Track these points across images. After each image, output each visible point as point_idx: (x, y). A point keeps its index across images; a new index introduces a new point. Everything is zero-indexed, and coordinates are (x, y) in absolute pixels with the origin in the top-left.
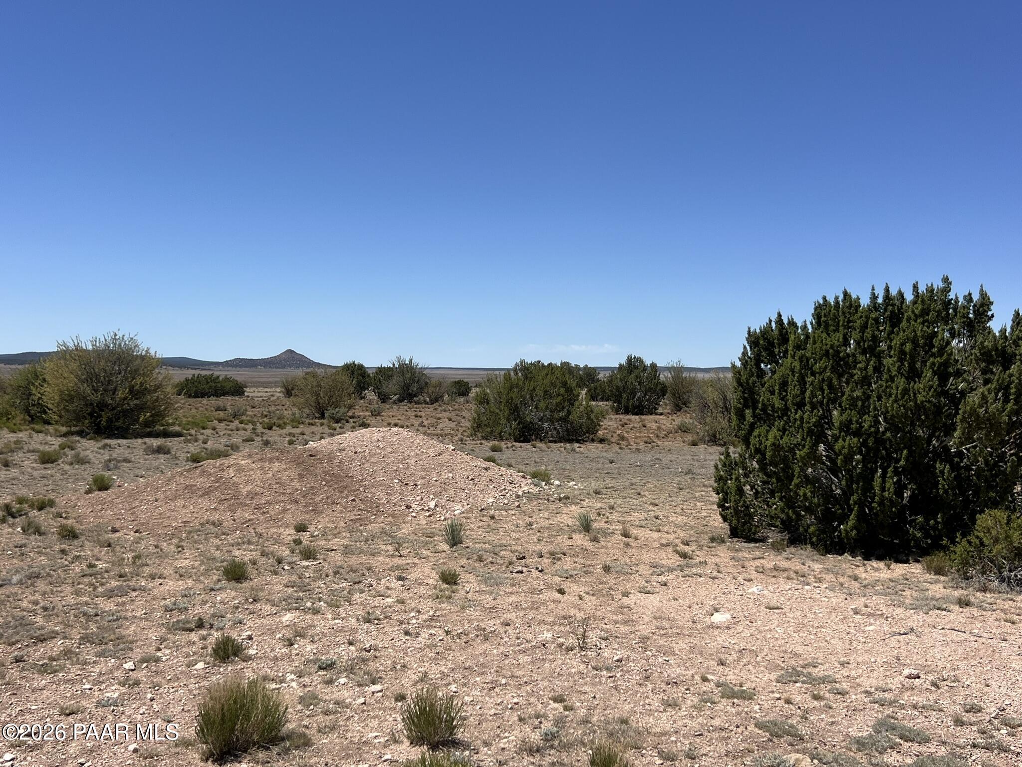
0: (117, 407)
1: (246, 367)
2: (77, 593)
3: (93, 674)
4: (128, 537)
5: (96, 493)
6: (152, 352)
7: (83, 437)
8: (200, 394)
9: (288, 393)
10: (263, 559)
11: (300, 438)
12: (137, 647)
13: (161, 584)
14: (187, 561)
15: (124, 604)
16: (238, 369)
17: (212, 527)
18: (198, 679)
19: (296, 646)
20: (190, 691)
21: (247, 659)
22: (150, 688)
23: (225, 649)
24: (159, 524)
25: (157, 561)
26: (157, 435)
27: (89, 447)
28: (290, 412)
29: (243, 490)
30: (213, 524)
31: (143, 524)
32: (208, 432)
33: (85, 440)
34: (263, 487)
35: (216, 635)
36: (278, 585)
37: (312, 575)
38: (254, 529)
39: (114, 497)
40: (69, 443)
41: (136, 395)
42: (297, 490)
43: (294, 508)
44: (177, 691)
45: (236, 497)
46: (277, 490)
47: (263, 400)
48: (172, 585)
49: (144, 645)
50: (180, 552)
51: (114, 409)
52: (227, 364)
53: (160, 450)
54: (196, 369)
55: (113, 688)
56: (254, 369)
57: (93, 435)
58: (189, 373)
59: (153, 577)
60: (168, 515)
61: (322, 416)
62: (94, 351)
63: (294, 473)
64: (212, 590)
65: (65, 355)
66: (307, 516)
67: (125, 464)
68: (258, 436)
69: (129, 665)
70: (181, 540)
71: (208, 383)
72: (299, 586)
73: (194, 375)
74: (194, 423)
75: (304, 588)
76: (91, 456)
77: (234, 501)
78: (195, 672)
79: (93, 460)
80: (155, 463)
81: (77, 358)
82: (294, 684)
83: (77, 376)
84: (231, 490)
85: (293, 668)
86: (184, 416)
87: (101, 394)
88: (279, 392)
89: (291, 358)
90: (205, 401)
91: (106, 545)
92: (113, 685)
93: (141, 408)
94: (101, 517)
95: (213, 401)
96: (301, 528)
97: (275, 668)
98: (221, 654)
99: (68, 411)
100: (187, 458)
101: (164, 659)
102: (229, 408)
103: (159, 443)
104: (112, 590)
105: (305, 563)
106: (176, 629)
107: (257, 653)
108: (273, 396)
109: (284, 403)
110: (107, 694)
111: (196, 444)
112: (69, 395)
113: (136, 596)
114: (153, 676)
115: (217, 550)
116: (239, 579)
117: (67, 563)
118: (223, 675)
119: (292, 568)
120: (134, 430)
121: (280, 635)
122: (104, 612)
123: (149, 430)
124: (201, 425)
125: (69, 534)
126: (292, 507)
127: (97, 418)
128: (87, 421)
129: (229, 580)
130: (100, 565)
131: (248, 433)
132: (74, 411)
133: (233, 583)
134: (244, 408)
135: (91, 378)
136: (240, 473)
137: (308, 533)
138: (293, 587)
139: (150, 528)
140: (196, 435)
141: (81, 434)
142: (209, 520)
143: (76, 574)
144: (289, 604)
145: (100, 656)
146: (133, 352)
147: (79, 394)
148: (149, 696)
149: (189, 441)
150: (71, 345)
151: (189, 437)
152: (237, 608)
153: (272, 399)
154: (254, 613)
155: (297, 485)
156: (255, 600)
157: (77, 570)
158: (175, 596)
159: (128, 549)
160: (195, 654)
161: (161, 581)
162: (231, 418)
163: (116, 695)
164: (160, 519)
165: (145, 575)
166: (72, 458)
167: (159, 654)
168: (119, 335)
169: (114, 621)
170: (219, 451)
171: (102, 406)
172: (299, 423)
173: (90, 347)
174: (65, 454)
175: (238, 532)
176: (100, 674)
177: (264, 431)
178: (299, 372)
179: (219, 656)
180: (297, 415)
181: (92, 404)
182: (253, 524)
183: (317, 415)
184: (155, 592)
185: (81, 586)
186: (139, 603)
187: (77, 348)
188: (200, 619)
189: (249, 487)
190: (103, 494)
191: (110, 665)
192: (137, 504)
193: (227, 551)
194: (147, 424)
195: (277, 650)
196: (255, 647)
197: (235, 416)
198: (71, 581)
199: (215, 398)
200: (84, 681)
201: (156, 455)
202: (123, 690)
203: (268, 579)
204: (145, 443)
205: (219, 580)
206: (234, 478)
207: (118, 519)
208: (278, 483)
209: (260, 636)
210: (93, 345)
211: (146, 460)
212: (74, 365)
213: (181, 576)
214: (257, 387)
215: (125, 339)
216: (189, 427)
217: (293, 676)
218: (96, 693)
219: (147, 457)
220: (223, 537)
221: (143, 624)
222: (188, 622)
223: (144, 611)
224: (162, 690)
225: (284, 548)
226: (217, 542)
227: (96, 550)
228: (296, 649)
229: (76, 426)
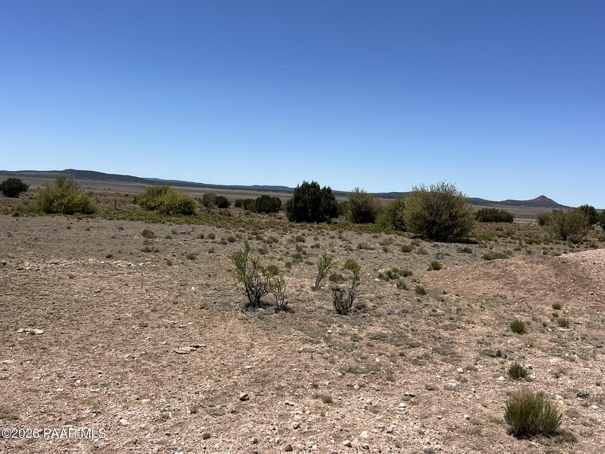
0: (441, 224)
1: (513, 205)
2: (428, 324)
3: (440, 370)
4: (452, 298)
5: (433, 271)
6: (463, 194)
7: (423, 240)
8: (486, 220)
9: (542, 222)
10: (534, 322)
11: (551, 251)
12: (464, 360)
13: (473, 327)
14: (487, 316)
15: (454, 335)
16: (509, 206)
17: (500, 299)
18: (500, 386)
19: (561, 379)
20: (497, 392)
21: (530, 380)
22: (473, 385)
23: (516, 371)
24: (469, 293)
25: (470, 313)
26: (463, 242)
27: (426, 245)
28: (544, 235)
29: (520, 279)
30: (501, 297)
31: (460, 292)
32: (492, 242)
33: (424, 241)
34: (532, 279)
35: (510, 363)
36: (545, 339)
37: (567, 337)
38: (526, 303)
39: (444, 274)
40: (416, 242)
41: (453, 218)
42: (554, 283)
43: (551, 294)
44: (488, 390)
45: (515, 283)
46: (541, 282)
47: (525, 226)
48: (479, 329)
49: (467, 360)
50: (482, 310)
51: (440, 225)
52: (502, 203)
53: (466, 251)
54: (483, 205)
55: (453, 381)
56: (519, 206)
57: (428, 239)
58: (480, 207)
59: (468, 322)
60: (475, 288)
61: (565, 239)
62: (432, 192)
63: (552, 272)
64: (504, 335)
65: (416, 194)
66: (560, 300)
67: (447, 257)
68: (523, 247)
69: (460, 370)
70: (483, 304)
71: (492, 213)
72: (559, 343)
73: (483, 209)
74: (484, 236)
75: (562, 344)
76: (428, 250)
77: (514, 285)
78: (499, 382)
79: (429, 253)
80: (463, 258)
81: (422, 196)
82: (561, 402)
83: (421, 206)
84: (512, 278)
85: (560, 392)
86: (478, 232)
87: (434, 217)
88: (535, 222)
89: (543, 201)
90: (489, 224)
91: (441, 300)
92: (452, 379)
93: (455, 226)
94: (437, 284)
95: (494, 225)
96: (557, 307)
97: (548, 389)
98: (514, 374)
99: (416, 225)
100: (482, 256)
101: (479, 370)
102: (504, 229)
103: (465, 247)
104: (447, 326)
105: (561, 329)
106: (485, 355)
107: (536, 378)
108: (531, 224)
109: (538, 229)
110: (450, 384)
111: (486, 249)
112: (417, 216)
113: (460, 332)
114: (474, 379)
115: (505, 312)
116: (520, 332)
117: (421, 307)
118: (516, 387)
119: (553, 330)
120: (450, 238)
121: (550, 370)
122: (443, 337)
123: (458, 238)
124: (488, 238)
125: (421, 292)
126: (551, 293)
127: (430, 229)
128: (425, 231)
129: (514, 331)
130: (439, 311)
131: (517, 245)
132: (419, 225)
133: (516, 334)
134: (514, 230)
135: (429, 207)
136: (518, 269)
137: (561, 311)
138: (555, 342)
139: (464, 294)
140: (485, 244)
141: (422, 237)
142: (499, 294)
143: (426, 314)
144: (554, 352)
145: (444, 361)
146: (453, 193)
147: (422, 216)
148: (473, 389)
149: (482, 247)
150: (419, 189)
151: (481, 245)
152: (521, 349)
153: (531, 225)
154: (532, 353)
155: (554, 280)
156: (531, 346)
157: (427, 312)
158: (482, 335)
159: (453, 304)
160: (497, 371)
161: (473, 325)
162: (506, 235)
163: (454, 385)
164: (470, 290)
165: (464, 320)
166: (418, 250)
167: (476, 367)
168: (446, 184)
169: (450, 343)
170: (501, 254)
171: (434, 223)
172: (549, 242)
173: (429, 190)
174: (414, 248)
175: (517, 304)
176: (445, 371)
177: (527, 245)
178: (550, 210)
179: (513, 375)
180: (548, 237)
181: (428, 222)
182: (526, 300)
183: (561, 238)
184: (471, 331)
185: (429, 321)
186: (462, 335)
187: (423, 190)
188: (499, 351)
189: (523, 278)
190: (437, 272)
191: (450, 367)
192: (457, 280)
193: (511, 314)
194: (457, 235)
195: (548, 379)
196: (534, 374)
197: (508, 234)
198: (424, 317)
199: (495, 223)
200: (436, 373)
201: (464, 253)
202: (458, 383)
203: (538, 335)
204: (457, 246)
205: (508, 331)
206: (514, 271)
207: (446, 287)
208: (541, 277)
209: (536, 368)
210: (431, 189)
211: (458, 255)
212: (420, 200)
213: (485, 324)
214: (520, 218)
215: (449, 186)
216: (481, 238)
217: (560, 397)
218: (443, 381)
219: (459, 254)
220: (508, 305)
221: (465, 348)
222: (492, 352)
223: (466, 341)
224: (480, 388)
225: (546, 318)
226: (504, 308)
227: (436, 302)
228: (561, 381)
229: (419, 233)
